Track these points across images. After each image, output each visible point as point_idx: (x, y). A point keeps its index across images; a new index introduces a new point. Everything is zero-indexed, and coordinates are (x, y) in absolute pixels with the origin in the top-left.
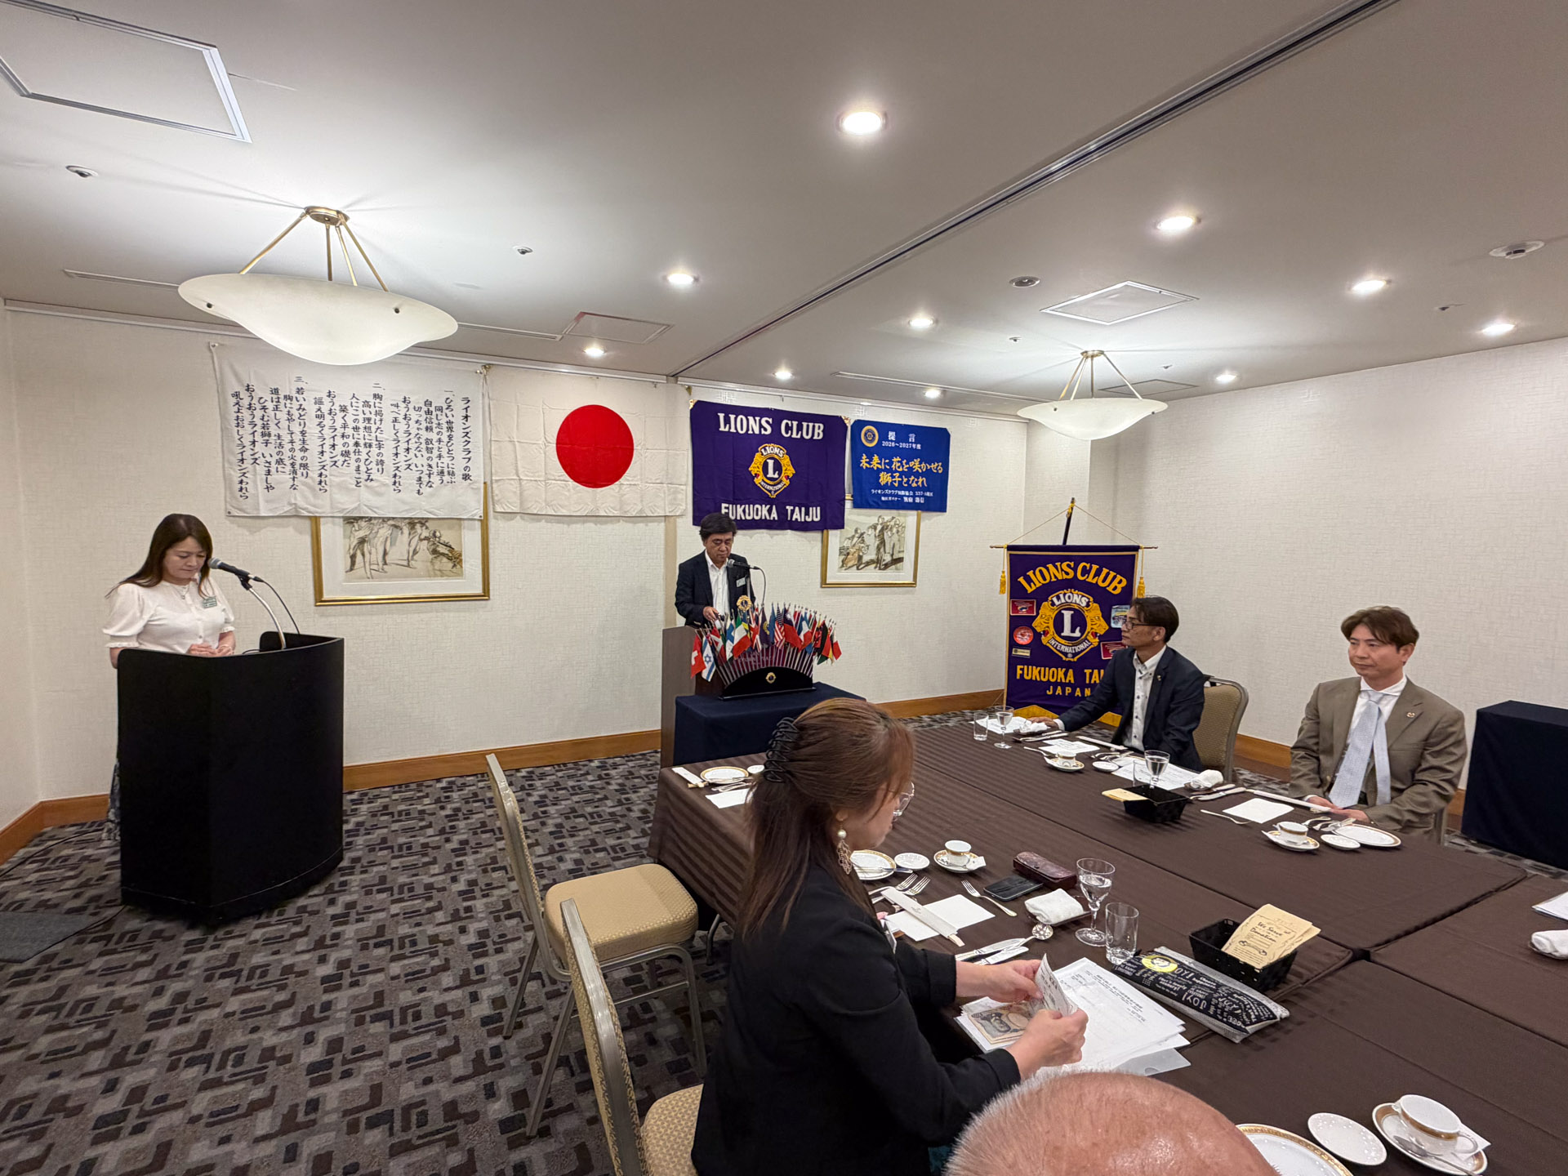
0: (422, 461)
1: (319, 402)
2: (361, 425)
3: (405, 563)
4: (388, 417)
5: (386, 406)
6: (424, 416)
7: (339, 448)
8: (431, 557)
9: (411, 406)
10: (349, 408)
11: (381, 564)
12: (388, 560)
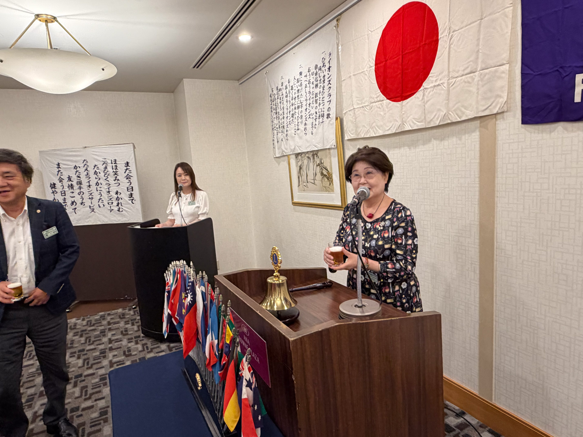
0: (313, 111)
1: (286, 88)
2: (296, 95)
3: (313, 181)
4: (304, 86)
5: (303, 79)
6: (315, 77)
7: (291, 113)
8: (321, 177)
9: (311, 73)
10: (293, 87)
11: (306, 181)
12: (308, 181)
